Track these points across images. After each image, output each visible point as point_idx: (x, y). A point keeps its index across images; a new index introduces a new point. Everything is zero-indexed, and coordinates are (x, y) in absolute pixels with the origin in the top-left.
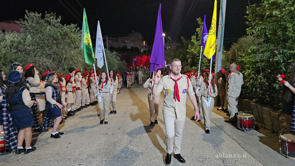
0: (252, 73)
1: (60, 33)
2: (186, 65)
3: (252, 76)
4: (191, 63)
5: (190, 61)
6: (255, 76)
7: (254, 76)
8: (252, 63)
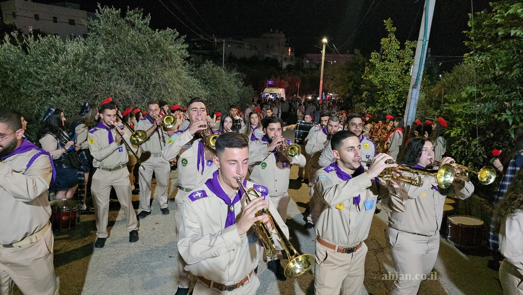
0: (463, 134)
1: (149, 43)
2: (358, 100)
3: (463, 139)
4: (368, 99)
5: (366, 96)
6: (467, 139)
7: (465, 140)
8: (465, 117)
